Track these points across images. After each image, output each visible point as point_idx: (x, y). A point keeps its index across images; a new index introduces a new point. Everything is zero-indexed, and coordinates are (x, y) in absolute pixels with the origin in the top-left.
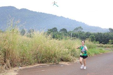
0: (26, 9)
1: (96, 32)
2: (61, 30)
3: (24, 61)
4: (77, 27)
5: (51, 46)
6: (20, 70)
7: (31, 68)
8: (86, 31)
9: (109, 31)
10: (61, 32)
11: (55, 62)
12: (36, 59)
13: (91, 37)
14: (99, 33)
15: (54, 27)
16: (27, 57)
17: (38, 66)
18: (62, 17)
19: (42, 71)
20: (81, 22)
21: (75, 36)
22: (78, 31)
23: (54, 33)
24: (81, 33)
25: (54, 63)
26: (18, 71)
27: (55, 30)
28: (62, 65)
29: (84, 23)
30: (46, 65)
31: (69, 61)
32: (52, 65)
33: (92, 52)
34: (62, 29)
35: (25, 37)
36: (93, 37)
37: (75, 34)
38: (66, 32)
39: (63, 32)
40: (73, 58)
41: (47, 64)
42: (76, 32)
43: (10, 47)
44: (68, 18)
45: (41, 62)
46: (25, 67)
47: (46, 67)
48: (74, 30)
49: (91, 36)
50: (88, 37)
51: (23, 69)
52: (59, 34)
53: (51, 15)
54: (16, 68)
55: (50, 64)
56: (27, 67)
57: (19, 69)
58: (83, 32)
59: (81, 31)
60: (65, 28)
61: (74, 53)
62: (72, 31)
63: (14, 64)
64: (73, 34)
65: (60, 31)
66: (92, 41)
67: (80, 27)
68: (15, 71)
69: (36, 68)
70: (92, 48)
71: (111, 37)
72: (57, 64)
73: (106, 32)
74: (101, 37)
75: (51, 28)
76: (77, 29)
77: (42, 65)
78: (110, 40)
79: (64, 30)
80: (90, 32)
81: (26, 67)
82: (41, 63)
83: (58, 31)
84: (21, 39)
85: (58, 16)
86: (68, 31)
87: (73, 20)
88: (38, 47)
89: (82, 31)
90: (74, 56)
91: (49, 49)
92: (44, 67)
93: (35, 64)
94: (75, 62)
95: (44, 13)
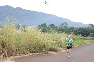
0: (20, 8)
2: (50, 25)
3: (19, 51)
5: (41, 39)
6: (16, 58)
7: (25, 57)
8: (70, 26)
10: (49, 27)
12: (29, 50)
13: (75, 31)
14: (81, 28)
15: (44, 23)
16: (22, 48)
17: (31, 55)
18: (50, 14)
19: (34, 59)
20: (67, 19)
21: (61, 30)
22: (64, 26)
23: (44, 28)
24: (66, 28)
25: (44, 53)
26: (14, 59)
27: (44, 25)
28: (51, 54)
29: (68, 20)
31: (56, 51)
32: (42, 54)
33: (75, 43)
34: (50, 24)
37: (62, 29)
39: (51, 27)
41: (38, 54)
43: (7, 40)
44: (55, 16)
45: (33, 51)
47: (37, 56)
48: (61, 25)
49: (74, 30)
50: (72, 31)
51: (18, 58)
52: (48, 29)
53: (42, 13)
54: (12, 57)
55: (41, 53)
56: (22, 56)
57: (15, 58)
58: (68, 27)
59: (66, 26)
60: (53, 24)
61: (61, 44)
62: (58, 26)
63: (10, 54)
64: (59, 29)
65: (49, 26)
66: (75, 34)
67: (66, 23)
68: (12, 59)
69: (29, 56)
72: (46, 53)
74: (83, 31)
75: (42, 24)
76: (63, 24)
77: (34, 55)
79: (52, 25)
80: (74, 27)
81: (20, 56)
82: (33, 53)
83: (48, 26)
85: (47, 14)
86: (55, 26)
88: (30, 40)
89: (67, 26)
90: (60, 47)
91: (40, 41)
92: (35, 56)
93: (28, 54)
94: (61, 51)
95: (35, 11)
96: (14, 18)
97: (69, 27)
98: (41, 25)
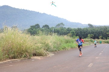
0: (8, 6)
1: (76, 28)
4: (59, 23)
9: (88, 26)
13: (72, 32)
14: (79, 29)
22: (60, 27)
24: (62, 29)
25: (26, 58)
27: (37, 26)
28: (34, 59)
29: (65, 20)
30: (17, 60)
31: (42, 55)
32: (24, 59)
33: (68, 46)
34: (44, 25)
36: (73, 32)
37: (57, 30)
40: (46, 53)
42: (58, 28)
44: (50, 15)
45: (12, 57)
48: (56, 26)
49: (71, 31)
53: (34, 12)
55: (21, 59)
62: (53, 27)
65: (42, 28)
67: (62, 23)
70: (70, 42)
71: (90, 32)
72: (29, 59)
73: (85, 27)
74: (81, 32)
76: (59, 25)
78: (89, 35)
80: (71, 28)
85: (41, 13)
87: (55, 17)
89: (64, 27)
90: (47, 50)
93: (5, 60)
95: (26, 10)
97: (66, 28)
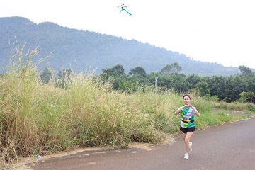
2: (133, 71)
3: (48, 142)
4: (169, 64)
5: (109, 108)
6: (40, 162)
7: (64, 159)
8: (188, 74)
10: (132, 76)
11: (119, 144)
12: (75, 138)
13: (200, 86)
15: (116, 65)
16: (56, 134)
17: (81, 153)
18: (134, 41)
19: (90, 164)
20: (178, 53)
21: (164, 84)
22: (170, 72)
23: (117, 78)
24: (177, 78)
25: (117, 147)
26: (34, 165)
27: (118, 70)
28: (135, 149)
29: (183, 55)
30: (98, 151)
31: (150, 140)
32: (112, 150)
34: (134, 67)
35: (50, 88)
36: (204, 87)
37: (165, 81)
38: (145, 75)
39: (137, 75)
40: (160, 135)
41: (101, 149)
42: (167, 75)
43: (16, 111)
44: (147, 44)
45: (86, 143)
46: (49, 157)
47: (99, 155)
48: (163, 70)
49: (200, 83)
50: (193, 87)
51: (47, 161)
52: (128, 80)
53: (111, 36)
54: (29, 159)
55: (108, 147)
56: (56, 156)
57: (37, 160)
58: (182, 75)
59: (176, 74)
60: (141, 67)
61: (162, 122)
62: (156, 72)
63: (25, 149)
64: (159, 80)
65: (130, 73)
66: (202, 95)
67: (176, 64)
68: (29, 165)
69: (76, 157)
71: (244, 86)
72: (123, 148)
74: (222, 86)
75: (111, 67)
76: (167, 68)
77: (90, 152)
78: (242, 94)
79: (139, 71)
80: (199, 76)
81: (53, 156)
82: (87, 146)
83: (127, 72)
84: (41, 91)
85: (125, 40)
86: (148, 72)
87: (158, 48)
88: (79, 110)
89: (180, 73)
90: (161, 129)
91: (106, 114)
92: (94, 156)
93: (73, 149)
94: (164, 143)
95: (93, 33)
96: (36, 52)
97: (185, 76)
98: (109, 71)
